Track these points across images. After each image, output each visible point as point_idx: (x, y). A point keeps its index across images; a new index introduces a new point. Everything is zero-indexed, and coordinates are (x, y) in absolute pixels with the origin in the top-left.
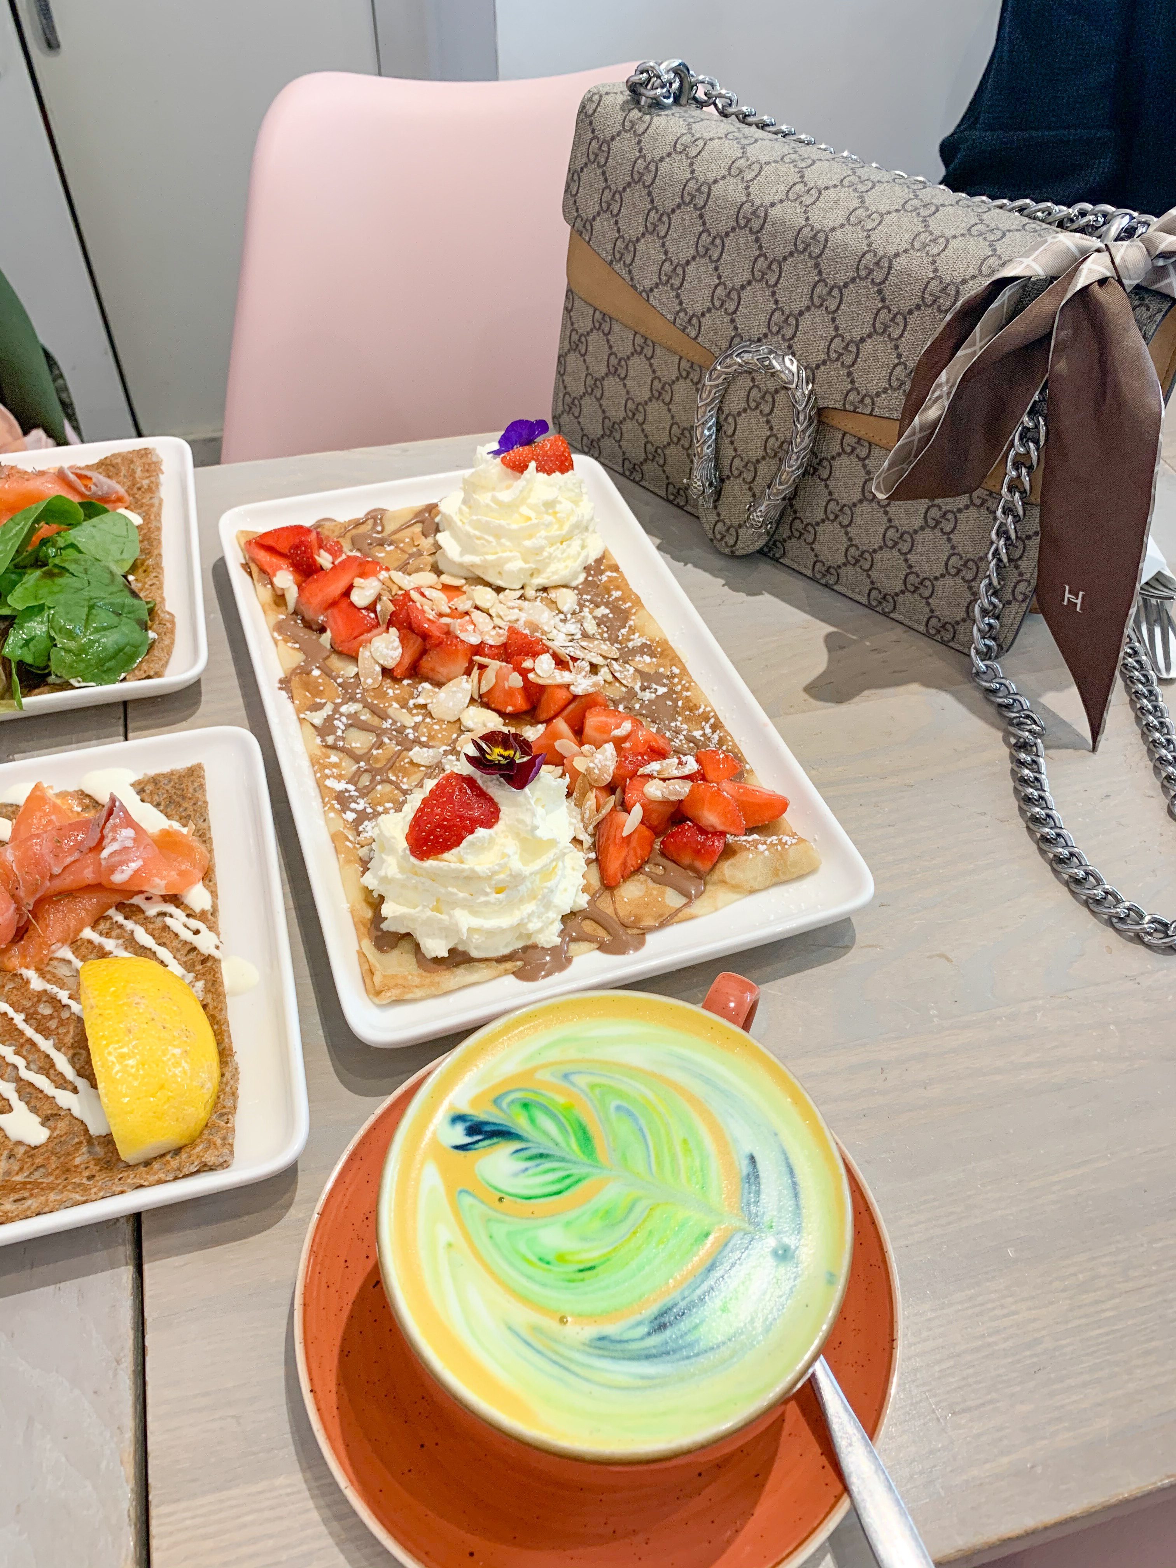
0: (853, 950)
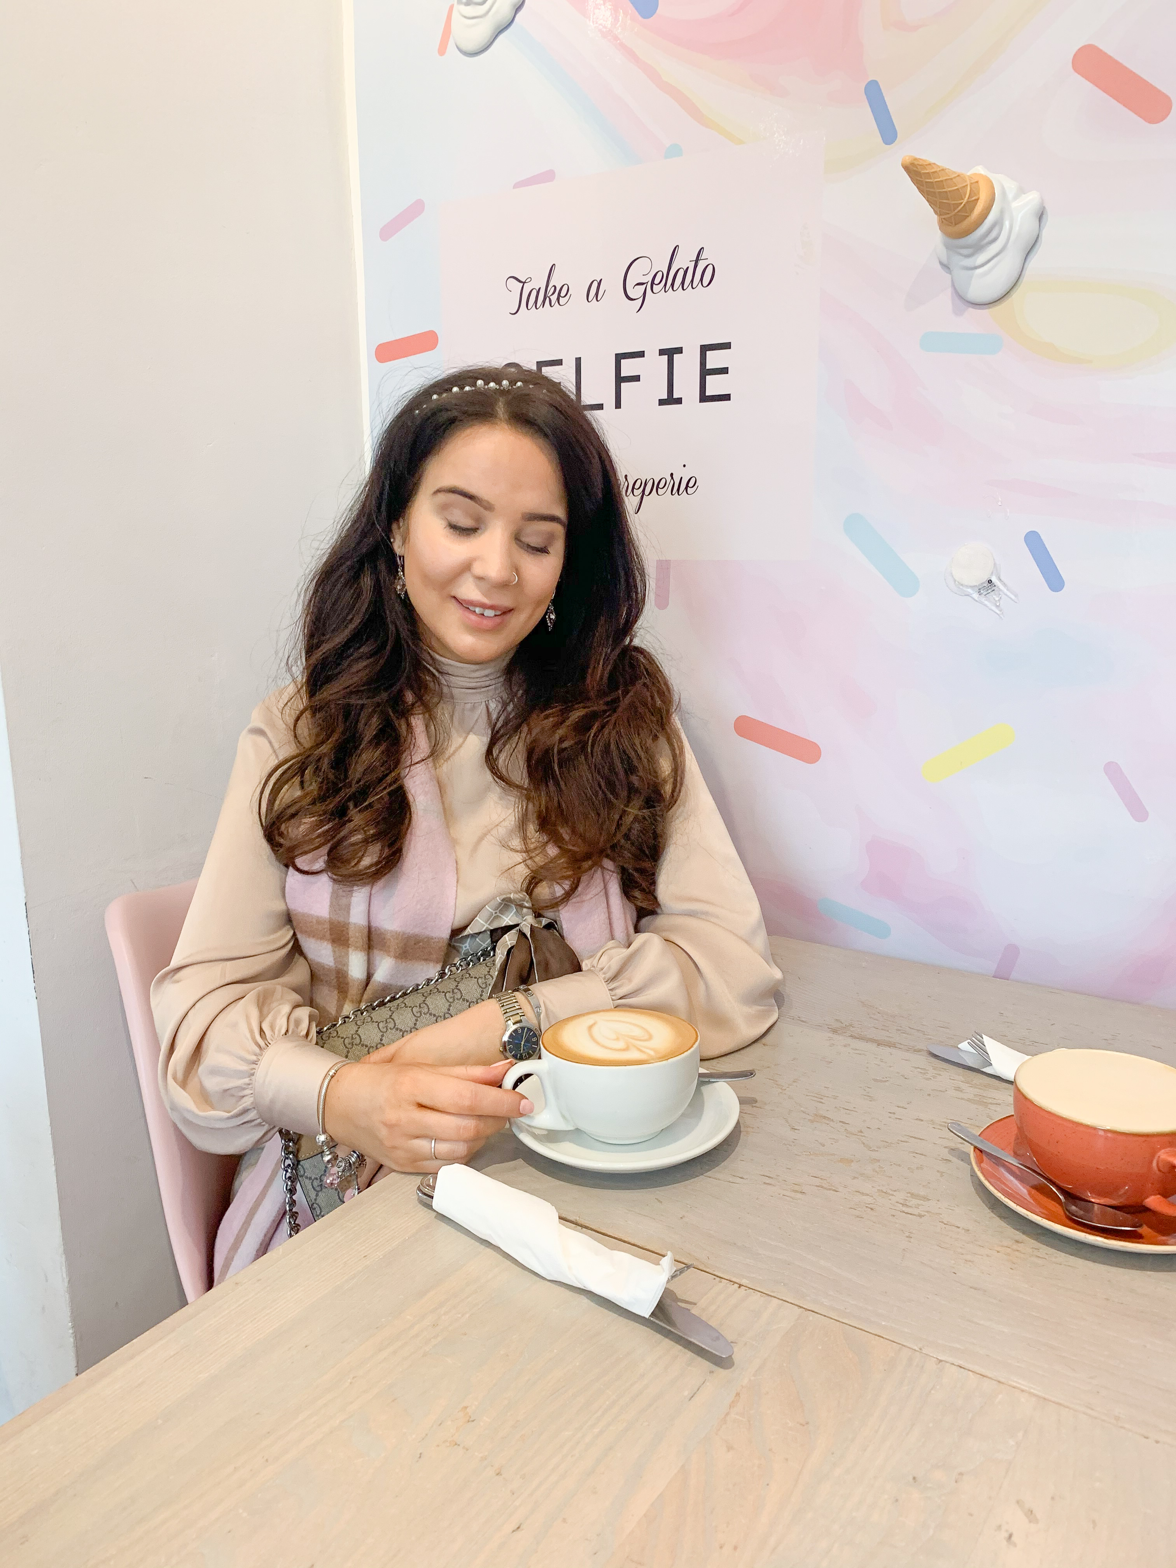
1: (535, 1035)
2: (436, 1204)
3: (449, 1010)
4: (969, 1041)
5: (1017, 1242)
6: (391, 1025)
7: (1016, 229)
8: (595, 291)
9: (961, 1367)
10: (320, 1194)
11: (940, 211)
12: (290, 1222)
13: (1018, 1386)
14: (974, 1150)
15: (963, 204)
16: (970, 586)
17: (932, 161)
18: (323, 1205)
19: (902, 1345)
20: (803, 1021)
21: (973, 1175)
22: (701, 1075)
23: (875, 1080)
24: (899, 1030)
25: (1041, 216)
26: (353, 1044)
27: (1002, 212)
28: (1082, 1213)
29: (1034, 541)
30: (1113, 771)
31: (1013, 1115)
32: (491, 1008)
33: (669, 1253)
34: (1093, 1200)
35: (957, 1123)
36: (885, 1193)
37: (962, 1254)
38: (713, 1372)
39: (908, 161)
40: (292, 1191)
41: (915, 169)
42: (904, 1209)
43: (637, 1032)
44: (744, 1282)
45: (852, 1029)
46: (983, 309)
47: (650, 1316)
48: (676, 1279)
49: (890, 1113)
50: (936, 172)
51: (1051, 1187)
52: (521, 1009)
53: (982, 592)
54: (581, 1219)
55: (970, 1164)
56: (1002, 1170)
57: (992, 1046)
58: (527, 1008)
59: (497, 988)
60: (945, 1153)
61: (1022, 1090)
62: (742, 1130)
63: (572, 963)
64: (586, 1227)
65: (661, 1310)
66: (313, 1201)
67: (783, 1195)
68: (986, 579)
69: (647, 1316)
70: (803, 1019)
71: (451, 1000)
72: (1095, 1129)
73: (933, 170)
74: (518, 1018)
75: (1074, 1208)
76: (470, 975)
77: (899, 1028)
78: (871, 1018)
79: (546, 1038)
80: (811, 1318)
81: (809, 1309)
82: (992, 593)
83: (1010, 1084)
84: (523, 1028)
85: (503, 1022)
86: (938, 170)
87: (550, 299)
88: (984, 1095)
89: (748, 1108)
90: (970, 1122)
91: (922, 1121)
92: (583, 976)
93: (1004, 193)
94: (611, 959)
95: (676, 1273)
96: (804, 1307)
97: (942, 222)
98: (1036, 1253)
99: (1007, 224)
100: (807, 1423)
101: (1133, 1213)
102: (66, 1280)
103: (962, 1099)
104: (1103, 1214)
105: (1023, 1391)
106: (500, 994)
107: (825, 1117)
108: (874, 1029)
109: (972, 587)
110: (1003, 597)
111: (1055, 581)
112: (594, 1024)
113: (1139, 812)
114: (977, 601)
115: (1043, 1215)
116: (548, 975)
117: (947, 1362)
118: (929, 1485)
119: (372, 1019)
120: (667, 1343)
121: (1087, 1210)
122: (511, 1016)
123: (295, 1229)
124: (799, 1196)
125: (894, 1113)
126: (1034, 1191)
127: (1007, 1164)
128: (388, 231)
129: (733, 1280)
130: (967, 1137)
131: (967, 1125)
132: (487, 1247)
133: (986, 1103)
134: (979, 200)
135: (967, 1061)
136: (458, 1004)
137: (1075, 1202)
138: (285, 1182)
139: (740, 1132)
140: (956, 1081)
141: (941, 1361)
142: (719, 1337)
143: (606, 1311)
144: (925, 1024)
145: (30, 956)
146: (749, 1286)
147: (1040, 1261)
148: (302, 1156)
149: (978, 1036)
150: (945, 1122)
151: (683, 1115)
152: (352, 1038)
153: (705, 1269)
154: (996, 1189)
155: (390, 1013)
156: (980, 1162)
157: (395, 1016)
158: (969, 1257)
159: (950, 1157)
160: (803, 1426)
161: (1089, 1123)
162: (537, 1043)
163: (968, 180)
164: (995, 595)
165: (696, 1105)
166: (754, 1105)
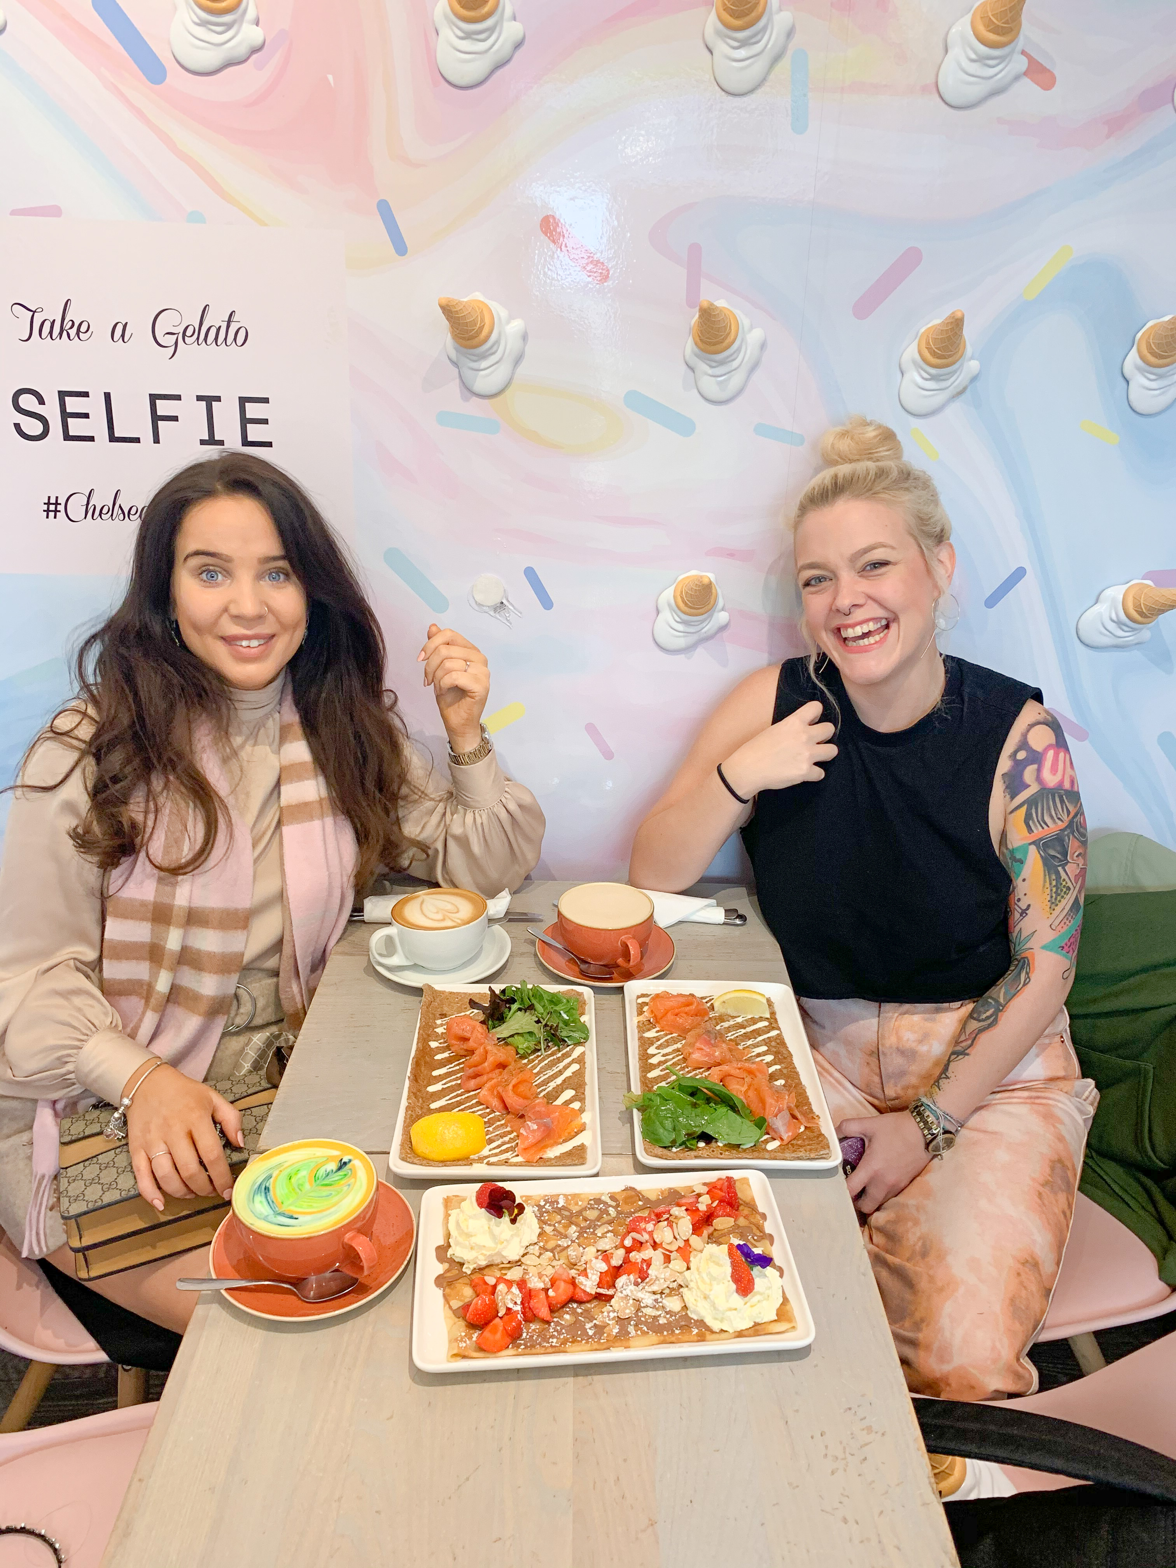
0: (410, 1381)
8: (121, 333)
15: (473, 331)
25: (525, 338)
27: (500, 333)
29: (530, 573)
30: (591, 729)
39: (444, 303)
41: (448, 307)
43: (449, 907)
46: (484, 400)
50: (462, 309)
53: (496, 610)
68: (499, 601)
87: (68, 333)
93: (500, 321)
99: (503, 341)
109: (489, 607)
110: (511, 613)
111: (547, 603)
113: (608, 755)
114: (493, 617)
134: (484, 326)
164: (506, 612)
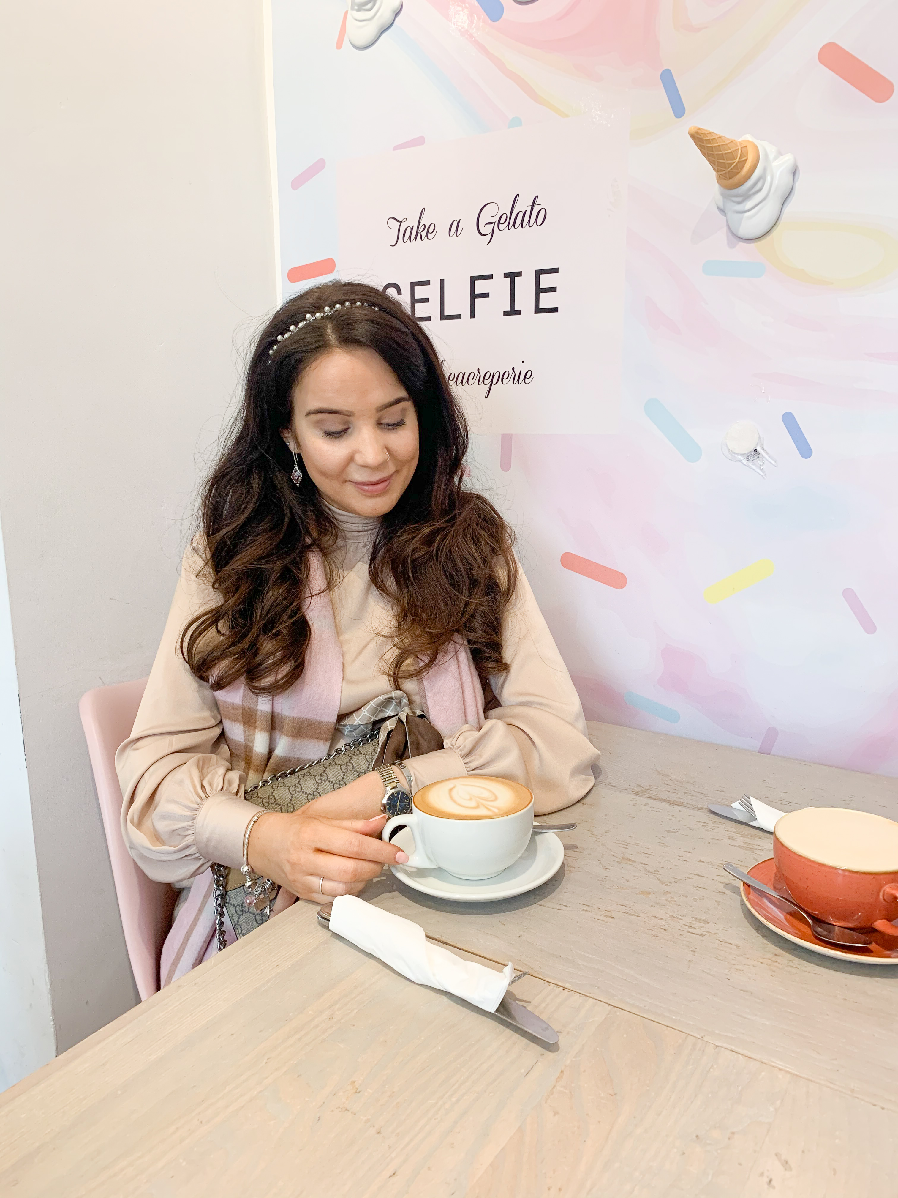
1: (407, 797)
2: (332, 925)
3: (343, 778)
4: (740, 801)
5: (776, 955)
6: (299, 789)
7: (776, 182)
8: (455, 229)
9: (733, 1051)
10: (241, 917)
11: (717, 169)
12: (219, 939)
13: (777, 1065)
14: (744, 885)
15: (735, 163)
16: (740, 454)
17: (712, 130)
18: (243, 925)
19: (689, 1034)
20: (612, 786)
21: (743, 904)
22: (535, 827)
23: (668, 831)
24: (686, 793)
25: (794, 173)
26: (269, 803)
27: (765, 170)
28: (825, 933)
29: (789, 420)
30: (849, 595)
31: (772, 858)
32: (374, 777)
33: (510, 964)
34: (834, 923)
35: (730, 864)
36: (675, 917)
37: (734, 965)
38: (543, 1055)
39: (693, 130)
40: (221, 915)
41: (699, 136)
42: (690, 930)
43: (486, 794)
44: (567, 985)
45: (650, 792)
46: (750, 243)
47: (495, 1011)
48: (514, 984)
49: (679, 856)
50: (715, 139)
51: (802, 913)
52: (396, 778)
53: (749, 458)
54: (442, 937)
55: (740, 895)
56: (765, 900)
57: (757, 805)
58: (401, 777)
59: (379, 763)
60: (721, 888)
61: (780, 839)
62: (566, 869)
63: (438, 742)
64: (447, 944)
65: (503, 1007)
66: (236, 923)
67: (598, 919)
68: (752, 448)
69: (493, 1012)
70: (613, 785)
71: (345, 771)
72: (836, 869)
73: (712, 138)
74: (394, 785)
75: (819, 929)
76: (360, 751)
77: (687, 791)
78: (664, 783)
79: (417, 799)
80: (618, 1014)
81: (617, 1006)
82: (757, 459)
83: (771, 834)
84: (398, 793)
85: (384, 788)
86: (717, 137)
87: (421, 235)
88: (751, 843)
89: (571, 853)
90: (740, 863)
91: (703, 862)
92: (444, 753)
93: (766, 155)
94: (466, 739)
95: (515, 978)
96: (613, 1005)
97: (719, 177)
98: (791, 964)
99: (769, 178)
100: (615, 1094)
101: (867, 933)
102: (49, 984)
103: (735, 846)
104: (842, 933)
105: (780, 1069)
106: (381, 767)
107: (629, 860)
108: (668, 792)
109: (742, 455)
110: (766, 462)
111: (805, 451)
112: (454, 787)
113: (869, 627)
114: (746, 465)
115: (796, 935)
116: (419, 752)
117: (721, 1047)
118: (708, 1142)
119: (284, 784)
120: (508, 1032)
121: (829, 931)
122: (389, 783)
123: (223, 944)
124: (610, 919)
125: (682, 857)
126: (788, 916)
127: (768, 895)
128: (297, 183)
129: (559, 984)
130: (738, 874)
131: (738, 866)
132: (370, 958)
133: (753, 849)
134: (747, 161)
135: (738, 816)
136: (350, 774)
137: (821, 925)
138: (216, 908)
139: (565, 871)
140: (729, 832)
141: (717, 1046)
142: (548, 1028)
143: (461, 1008)
144: (706, 788)
145: (22, 735)
146: (572, 989)
147: (794, 970)
148: (229, 888)
149: (746, 798)
150: (721, 864)
151: (521, 858)
152: (269, 799)
153: (537, 976)
154: (760, 914)
155: (298, 780)
156: (748, 894)
157: (302, 782)
158: (740, 967)
159: (725, 891)
160: (612, 1096)
161: (831, 865)
162: (409, 803)
163: (739, 144)
164: (760, 460)
165: (531, 849)
166: (575, 850)
